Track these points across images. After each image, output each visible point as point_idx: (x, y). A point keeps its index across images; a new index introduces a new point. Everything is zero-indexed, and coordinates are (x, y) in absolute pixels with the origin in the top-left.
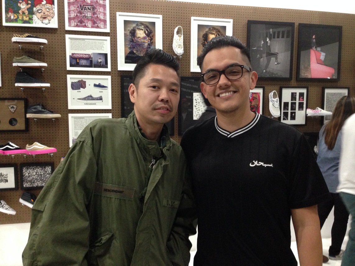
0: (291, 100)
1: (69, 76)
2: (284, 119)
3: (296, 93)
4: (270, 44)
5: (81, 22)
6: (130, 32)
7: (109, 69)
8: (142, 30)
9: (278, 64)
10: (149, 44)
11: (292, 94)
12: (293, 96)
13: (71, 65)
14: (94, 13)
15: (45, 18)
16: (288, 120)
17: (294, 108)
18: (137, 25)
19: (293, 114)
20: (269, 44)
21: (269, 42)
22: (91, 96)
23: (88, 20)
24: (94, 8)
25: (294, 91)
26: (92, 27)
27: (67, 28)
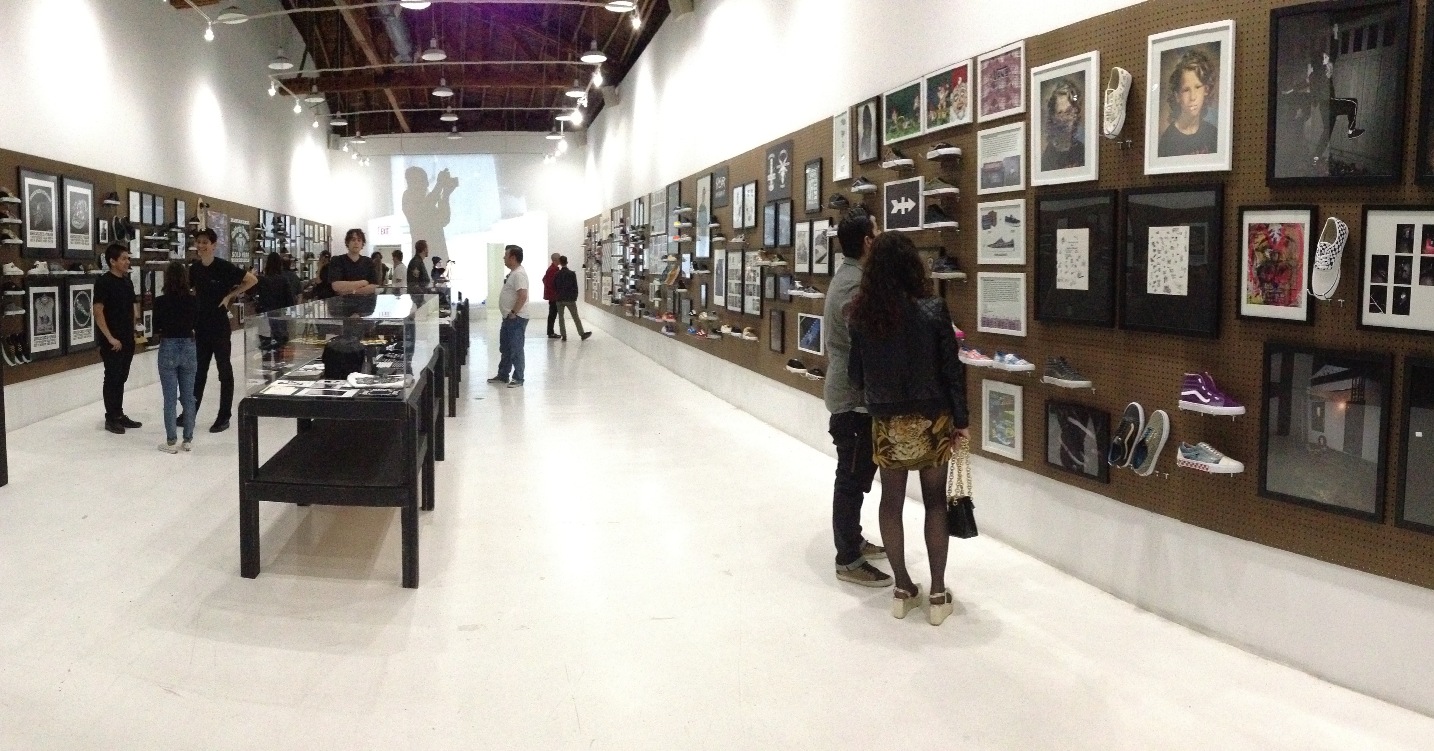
0: (1398, 250)
1: (980, 205)
2: (1373, 309)
3: (1412, 227)
4: (1334, 72)
5: (994, 102)
6: (1049, 106)
7: (1021, 187)
8: (1065, 94)
9: (1357, 133)
10: (1076, 124)
11: (1401, 228)
12: (1404, 236)
13: (983, 187)
14: (1008, 81)
15: (960, 108)
16: (1385, 312)
17: (1404, 275)
18: (1059, 87)
19: (1403, 296)
20: (1328, 75)
21: (1330, 66)
22: (1001, 241)
23: (1001, 96)
24: (1008, 71)
25: (1405, 218)
26: (1007, 107)
27: (981, 119)
